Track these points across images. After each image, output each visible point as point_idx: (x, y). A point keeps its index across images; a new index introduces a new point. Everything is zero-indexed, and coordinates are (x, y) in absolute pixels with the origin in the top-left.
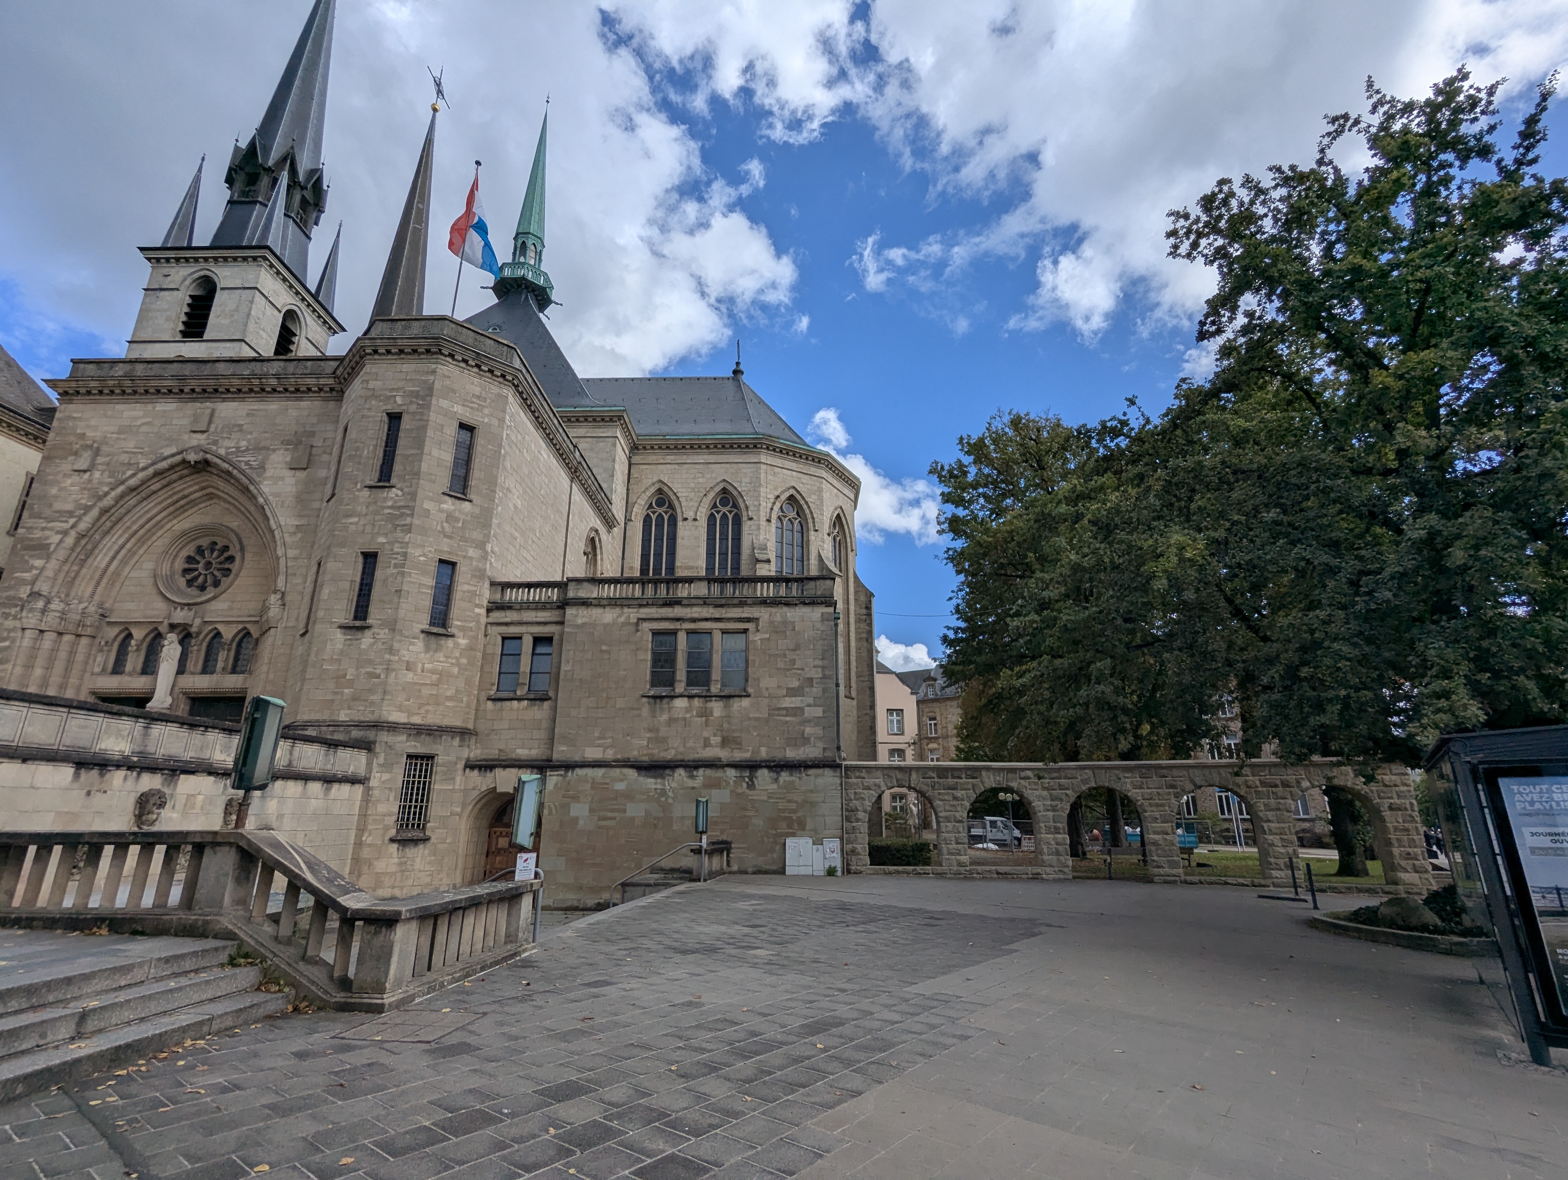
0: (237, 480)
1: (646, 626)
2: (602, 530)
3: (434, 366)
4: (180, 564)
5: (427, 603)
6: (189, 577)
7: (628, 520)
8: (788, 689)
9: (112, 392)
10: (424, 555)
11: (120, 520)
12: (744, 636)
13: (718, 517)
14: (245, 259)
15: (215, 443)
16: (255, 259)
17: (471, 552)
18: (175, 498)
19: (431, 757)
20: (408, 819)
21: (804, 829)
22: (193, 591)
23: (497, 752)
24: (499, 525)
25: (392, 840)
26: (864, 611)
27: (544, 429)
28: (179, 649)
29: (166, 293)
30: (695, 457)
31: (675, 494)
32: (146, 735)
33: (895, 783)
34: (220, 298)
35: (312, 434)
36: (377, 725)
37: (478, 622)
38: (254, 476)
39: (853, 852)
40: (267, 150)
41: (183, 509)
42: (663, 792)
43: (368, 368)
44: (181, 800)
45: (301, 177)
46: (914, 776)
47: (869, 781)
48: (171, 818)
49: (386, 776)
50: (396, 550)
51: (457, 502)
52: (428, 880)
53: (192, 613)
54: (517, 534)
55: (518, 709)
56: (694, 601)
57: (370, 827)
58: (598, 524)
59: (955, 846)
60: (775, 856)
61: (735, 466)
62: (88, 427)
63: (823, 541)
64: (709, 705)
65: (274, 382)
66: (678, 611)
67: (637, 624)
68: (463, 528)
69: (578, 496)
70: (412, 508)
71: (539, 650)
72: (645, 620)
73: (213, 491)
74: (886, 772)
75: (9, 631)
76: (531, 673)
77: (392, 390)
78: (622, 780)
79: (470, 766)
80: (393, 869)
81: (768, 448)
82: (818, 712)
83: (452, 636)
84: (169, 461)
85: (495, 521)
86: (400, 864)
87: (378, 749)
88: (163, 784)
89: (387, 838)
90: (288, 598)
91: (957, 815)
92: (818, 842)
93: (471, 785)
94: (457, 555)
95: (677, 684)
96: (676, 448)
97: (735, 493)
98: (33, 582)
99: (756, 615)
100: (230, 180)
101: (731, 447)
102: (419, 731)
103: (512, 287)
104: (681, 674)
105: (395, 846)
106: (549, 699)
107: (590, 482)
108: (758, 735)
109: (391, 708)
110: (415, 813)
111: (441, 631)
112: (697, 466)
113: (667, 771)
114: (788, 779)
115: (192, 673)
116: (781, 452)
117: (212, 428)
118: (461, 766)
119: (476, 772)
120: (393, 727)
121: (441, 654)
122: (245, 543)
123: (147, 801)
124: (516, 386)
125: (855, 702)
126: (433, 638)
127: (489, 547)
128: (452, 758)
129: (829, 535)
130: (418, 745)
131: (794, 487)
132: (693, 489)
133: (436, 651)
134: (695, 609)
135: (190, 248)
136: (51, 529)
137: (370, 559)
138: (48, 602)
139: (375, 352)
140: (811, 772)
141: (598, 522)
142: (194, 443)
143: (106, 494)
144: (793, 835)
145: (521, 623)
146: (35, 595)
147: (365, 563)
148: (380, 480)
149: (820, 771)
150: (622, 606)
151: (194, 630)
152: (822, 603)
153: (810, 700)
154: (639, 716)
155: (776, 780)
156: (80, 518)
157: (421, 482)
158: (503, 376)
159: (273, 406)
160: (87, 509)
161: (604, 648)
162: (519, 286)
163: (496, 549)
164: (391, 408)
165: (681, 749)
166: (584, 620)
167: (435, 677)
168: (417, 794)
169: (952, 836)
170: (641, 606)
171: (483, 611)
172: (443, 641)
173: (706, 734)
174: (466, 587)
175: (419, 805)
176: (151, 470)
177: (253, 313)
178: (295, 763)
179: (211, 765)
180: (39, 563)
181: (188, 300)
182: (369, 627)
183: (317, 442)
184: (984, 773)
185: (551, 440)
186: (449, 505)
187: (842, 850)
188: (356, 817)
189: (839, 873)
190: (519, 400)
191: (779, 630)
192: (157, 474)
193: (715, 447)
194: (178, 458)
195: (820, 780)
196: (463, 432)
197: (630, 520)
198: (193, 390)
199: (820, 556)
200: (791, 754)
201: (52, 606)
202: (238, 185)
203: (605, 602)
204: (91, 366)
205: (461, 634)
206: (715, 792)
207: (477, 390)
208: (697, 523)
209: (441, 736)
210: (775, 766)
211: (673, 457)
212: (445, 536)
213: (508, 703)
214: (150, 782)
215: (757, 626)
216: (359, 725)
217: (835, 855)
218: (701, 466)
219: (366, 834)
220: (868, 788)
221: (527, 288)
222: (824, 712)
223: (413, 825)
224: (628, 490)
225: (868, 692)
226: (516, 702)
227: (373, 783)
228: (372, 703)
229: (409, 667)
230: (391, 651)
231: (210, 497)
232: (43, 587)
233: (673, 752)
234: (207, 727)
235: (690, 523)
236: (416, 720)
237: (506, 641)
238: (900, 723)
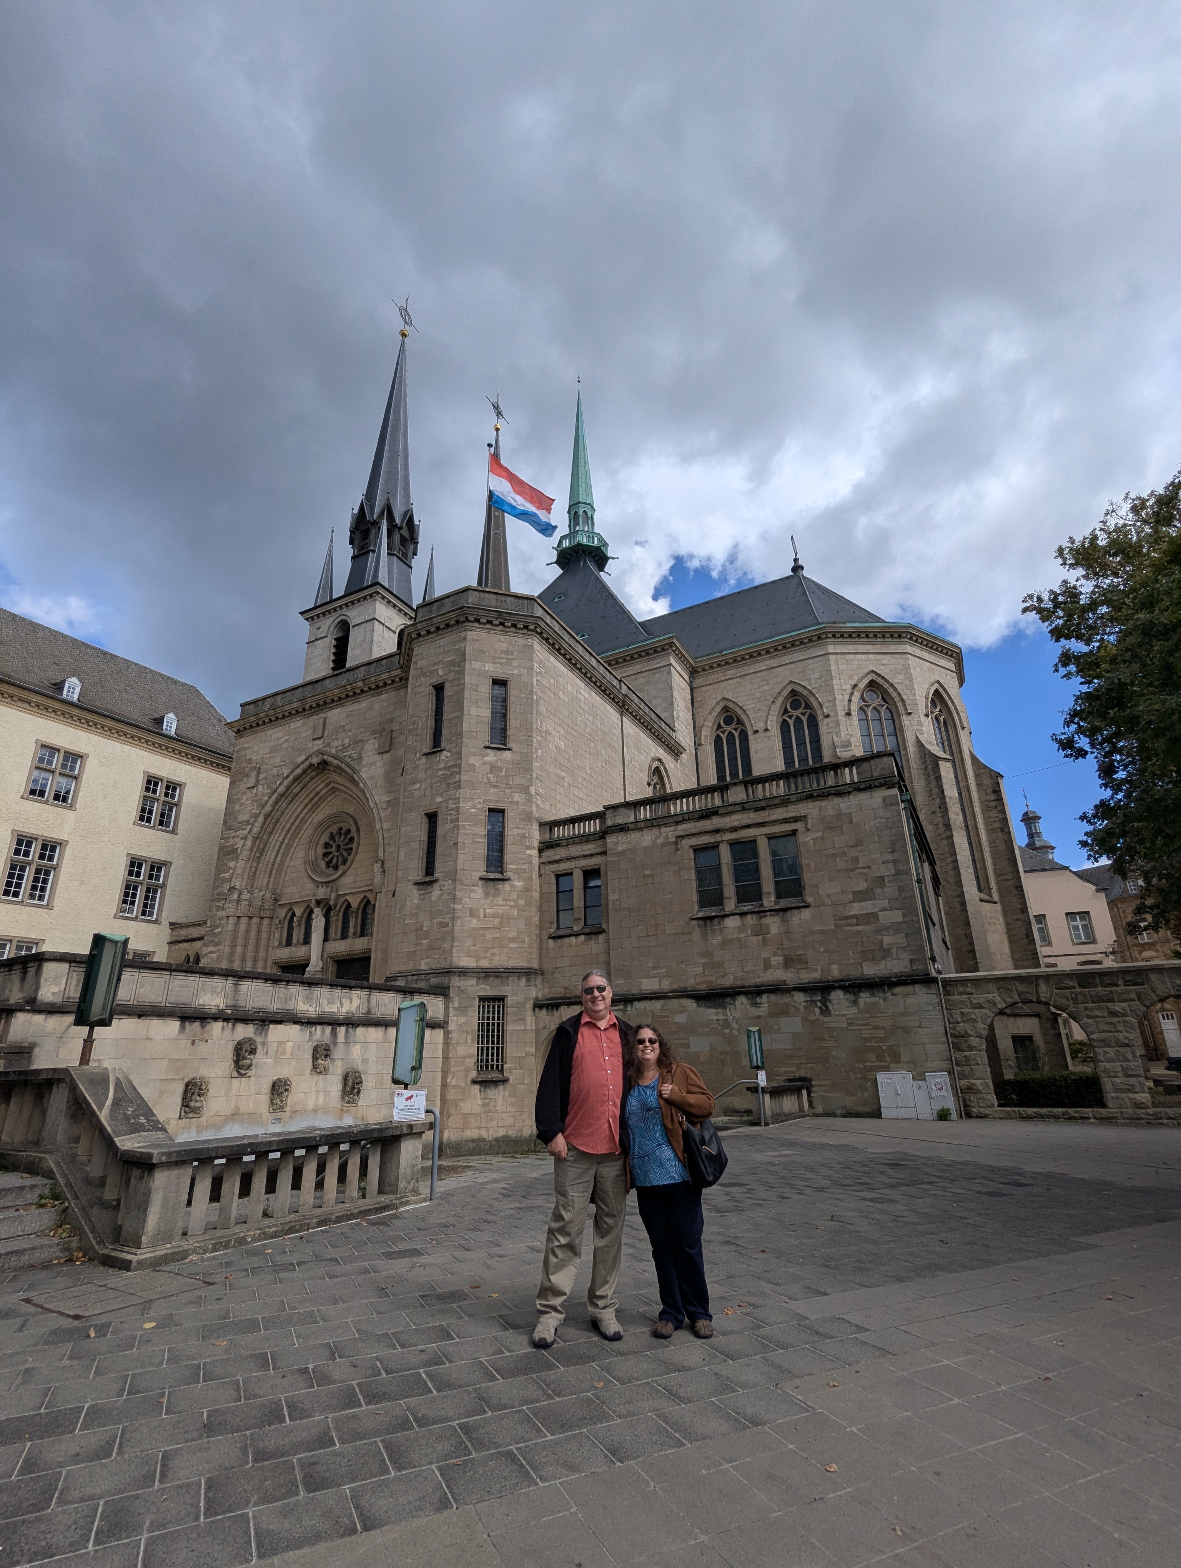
0: (346, 772)
1: (686, 843)
2: (667, 758)
3: (463, 634)
4: (321, 851)
5: (482, 851)
6: (327, 860)
7: (698, 745)
8: (854, 892)
9: (264, 723)
10: (474, 807)
11: (278, 821)
12: (793, 838)
13: (791, 722)
14: (365, 598)
15: (328, 745)
16: (371, 595)
17: (517, 797)
18: (311, 796)
19: (501, 999)
20: (487, 1061)
21: (899, 1062)
22: (330, 871)
23: (562, 990)
24: (541, 768)
25: (474, 1082)
26: (992, 797)
27: (580, 670)
28: (323, 920)
29: (319, 642)
30: (757, 665)
31: (741, 708)
32: (236, 991)
33: (1017, 998)
34: (353, 634)
35: (391, 720)
36: (449, 972)
37: (531, 863)
38: (356, 766)
39: (970, 1089)
40: (372, 508)
41: (316, 806)
42: (726, 1024)
43: (415, 652)
44: (273, 1047)
45: (398, 521)
46: (1043, 987)
47: (979, 997)
48: (265, 1063)
49: (462, 1019)
50: (451, 806)
51: (498, 752)
52: (511, 1121)
53: (329, 890)
54: (563, 774)
55: (576, 945)
56: (731, 809)
57: (453, 1069)
58: (661, 753)
59: (1123, 1079)
60: (866, 1095)
61: (800, 664)
62: (253, 752)
63: (920, 723)
64: (764, 921)
65: (360, 684)
66: (716, 822)
67: (676, 843)
68: (506, 776)
69: (631, 728)
70: (459, 766)
71: (593, 883)
72: (683, 837)
73: (333, 785)
74: (1001, 983)
75: (220, 919)
76: (585, 908)
77: (434, 665)
78: (682, 1012)
79: (538, 1006)
80: (478, 1110)
81: (834, 636)
82: (897, 916)
83: (508, 880)
84: (302, 767)
85: (535, 764)
86: (484, 1105)
87: (452, 995)
88: (255, 1033)
89: (469, 1080)
90: (386, 865)
91: (1121, 1036)
92: (920, 1077)
93: (541, 1025)
94: (504, 802)
95: (725, 901)
96: (735, 661)
97: (805, 693)
98: (230, 880)
99: (803, 812)
100: (351, 542)
101: (793, 645)
102: (486, 974)
103: (571, 555)
104: (730, 890)
105: (477, 1087)
106: (604, 931)
107: (641, 713)
108: (826, 951)
109: (461, 954)
110: (493, 1055)
111: (498, 876)
112: (759, 674)
113: (728, 1000)
114: (868, 1000)
115: (334, 940)
116: (850, 636)
117: (326, 734)
118: (529, 1005)
119: (544, 1011)
120: (464, 972)
121: (500, 899)
122: (359, 823)
123: (241, 1049)
124: (541, 634)
125: (998, 907)
126: (491, 883)
127: (532, 791)
128: (520, 999)
129: (927, 715)
130: (488, 987)
131: (873, 671)
132: (759, 699)
133: (494, 896)
134: (735, 817)
135: (332, 601)
136: (237, 837)
137: (432, 818)
138: (240, 894)
139: (419, 635)
140: (898, 990)
141: (661, 751)
142: (316, 748)
143: (267, 802)
144: (886, 1068)
145: (569, 859)
146: (232, 889)
147: (430, 823)
148: (434, 747)
149: (909, 988)
150: (659, 826)
151: (332, 903)
152: (881, 786)
153: (885, 904)
154: (690, 941)
155: (855, 1003)
156: (253, 825)
157: (465, 740)
158: (526, 627)
159: (363, 704)
160: (256, 816)
161: (647, 872)
162: (577, 553)
163: (541, 791)
164: (436, 680)
165: (740, 974)
166: (624, 847)
167: (496, 921)
168: (493, 1036)
169: (1117, 1066)
170: (677, 823)
171: (535, 852)
172: (500, 885)
173: (765, 955)
174: (516, 831)
175: (496, 1045)
176: (291, 778)
177: (375, 639)
178: (373, 1010)
179: (296, 1015)
180: (232, 864)
181: (334, 643)
182: (436, 881)
183: (395, 726)
184: (1153, 977)
185: (590, 679)
186: (491, 757)
187: (954, 1087)
188: (440, 1060)
189: (954, 1116)
190: (545, 646)
191: (832, 825)
192: (296, 779)
193: (776, 650)
194: (307, 763)
195: (911, 1000)
196: (497, 687)
197: (700, 745)
198: (311, 707)
199: (918, 741)
200: (870, 970)
201: (243, 897)
202: (356, 542)
203: (642, 825)
204: (252, 706)
205: (516, 876)
206: (784, 1021)
207: (504, 646)
208: (769, 733)
209: (508, 978)
210: (849, 986)
211: (733, 672)
212: (492, 786)
213: (567, 940)
214: (244, 1031)
215: (806, 824)
216: (437, 973)
217: (943, 1093)
218: (764, 673)
219: (450, 1076)
220: (980, 1007)
221: (584, 552)
222: (904, 916)
223: (492, 1066)
224: (693, 715)
225: (1015, 892)
226: (573, 938)
227: (452, 1026)
228: (444, 951)
229: (473, 914)
230: (454, 899)
231: (334, 790)
232: (237, 883)
233: (731, 977)
234: (288, 982)
235: (761, 734)
236: (484, 963)
237: (561, 878)
238: (1089, 929)
